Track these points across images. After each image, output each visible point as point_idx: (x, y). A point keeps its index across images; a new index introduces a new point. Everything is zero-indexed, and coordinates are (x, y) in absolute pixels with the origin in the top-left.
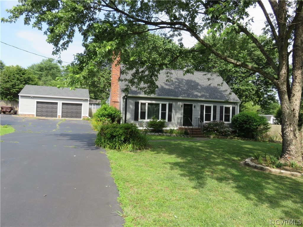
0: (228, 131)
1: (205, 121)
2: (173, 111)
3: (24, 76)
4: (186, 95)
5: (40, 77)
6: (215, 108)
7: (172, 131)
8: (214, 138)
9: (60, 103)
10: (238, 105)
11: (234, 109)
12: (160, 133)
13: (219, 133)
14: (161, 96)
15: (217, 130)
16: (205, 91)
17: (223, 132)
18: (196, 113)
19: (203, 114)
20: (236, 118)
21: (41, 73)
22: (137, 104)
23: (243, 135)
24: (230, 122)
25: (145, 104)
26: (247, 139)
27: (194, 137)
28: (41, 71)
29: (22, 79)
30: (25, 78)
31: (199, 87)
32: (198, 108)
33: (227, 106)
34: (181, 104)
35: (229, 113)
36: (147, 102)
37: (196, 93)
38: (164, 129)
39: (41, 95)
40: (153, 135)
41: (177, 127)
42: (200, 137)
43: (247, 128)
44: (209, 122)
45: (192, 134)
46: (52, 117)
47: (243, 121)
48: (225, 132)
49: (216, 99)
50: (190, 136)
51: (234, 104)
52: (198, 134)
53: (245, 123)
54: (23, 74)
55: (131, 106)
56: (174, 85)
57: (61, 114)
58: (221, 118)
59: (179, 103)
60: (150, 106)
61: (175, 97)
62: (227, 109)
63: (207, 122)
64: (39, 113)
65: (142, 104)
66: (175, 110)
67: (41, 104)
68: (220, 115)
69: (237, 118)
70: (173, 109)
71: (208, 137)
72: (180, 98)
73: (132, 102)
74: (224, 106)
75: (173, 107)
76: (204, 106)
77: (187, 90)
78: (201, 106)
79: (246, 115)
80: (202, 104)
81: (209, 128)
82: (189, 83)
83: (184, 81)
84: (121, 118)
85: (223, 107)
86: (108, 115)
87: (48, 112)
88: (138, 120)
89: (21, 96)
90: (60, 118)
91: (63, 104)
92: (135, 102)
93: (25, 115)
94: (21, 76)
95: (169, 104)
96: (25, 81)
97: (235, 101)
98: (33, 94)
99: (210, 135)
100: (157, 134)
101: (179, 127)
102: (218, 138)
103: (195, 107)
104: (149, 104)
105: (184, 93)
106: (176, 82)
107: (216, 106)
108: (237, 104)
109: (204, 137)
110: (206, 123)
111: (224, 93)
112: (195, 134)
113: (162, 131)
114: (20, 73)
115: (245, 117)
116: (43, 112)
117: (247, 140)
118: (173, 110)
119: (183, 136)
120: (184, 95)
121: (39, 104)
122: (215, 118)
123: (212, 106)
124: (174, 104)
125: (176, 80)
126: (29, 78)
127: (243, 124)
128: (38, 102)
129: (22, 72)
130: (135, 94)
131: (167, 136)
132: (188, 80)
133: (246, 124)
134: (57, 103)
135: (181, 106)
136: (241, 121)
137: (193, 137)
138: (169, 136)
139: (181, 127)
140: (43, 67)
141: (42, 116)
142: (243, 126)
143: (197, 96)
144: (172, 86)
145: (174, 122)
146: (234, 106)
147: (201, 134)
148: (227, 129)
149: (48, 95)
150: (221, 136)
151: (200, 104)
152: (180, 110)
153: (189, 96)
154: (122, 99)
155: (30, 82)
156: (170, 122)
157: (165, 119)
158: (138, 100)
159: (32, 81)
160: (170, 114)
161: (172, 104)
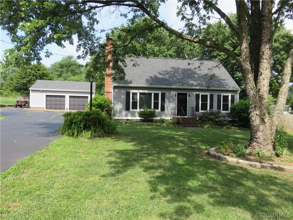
0: (224, 121)
1: (201, 110)
2: (166, 100)
3: (39, 72)
4: (180, 84)
5: (61, 74)
6: (212, 97)
7: (162, 121)
8: (207, 127)
9: (67, 96)
10: (238, 93)
11: (233, 98)
12: (149, 123)
13: (214, 122)
14: (154, 85)
15: (212, 120)
16: (202, 80)
17: (217, 122)
18: (191, 102)
19: (199, 103)
20: (233, 107)
21: (61, 69)
22: (128, 94)
23: (241, 125)
24: (229, 111)
25: (136, 94)
26: (245, 128)
27: (186, 127)
28: (61, 68)
29: (37, 75)
30: (39, 74)
31: (196, 76)
32: (194, 98)
33: (225, 94)
34: (175, 93)
35: (228, 102)
36: (138, 92)
37: (191, 82)
38: (154, 119)
39: (50, 89)
40: (142, 125)
41: (170, 117)
42: (192, 127)
43: (245, 117)
44: (205, 111)
45: (184, 124)
46: (60, 110)
47: (241, 109)
48: (221, 121)
49: (212, 87)
50: (181, 126)
51: (233, 93)
52: (190, 124)
53: (243, 111)
54: (38, 70)
55: (122, 96)
56: (169, 74)
57: (68, 107)
58: (219, 107)
59: (172, 92)
60: (142, 96)
61: (168, 85)
62: (226, 98)
63: (203, 111)
64: (49, 106)
65: (133, 93)
66: (169, 99)
67: (50, 97)
68: (218, 104)
69: (235, 107)
71: (201, 126)
72: (174, 87)
73: (124, 92)
74: (222, 94)
75: (165, 97)
76: (199, 94)
77: (182, 79)
78: (196, 94)
79: (244, 104)
80: (197, 93)
81: (203, 117)
82: (185, 71)
83: (180, 70)
84: (113, 108)
85: (221, 95)
86: (97, 105)
87: (56, 105)
88: (129, 110)
89: (32, 90)
90: (67, 110)
91: (70, 97)
92: (127, 92)
93: (36, 108)
94: (37, 72)
95: (161, 93)
96: (40, 76)
97: (234, 89)
98: (42, 88)
99: (204, 124)
100: (146, 123)
101: (173, 116)
102: (212, 127)
103: (189, 96)
104: (140, 94)
105: (178, 83)
106: (171, 71)
107: (213, 95)
108: (236, 92)
109: (197, 127)
110: (202, 113)
111: (223, 82)
112: (187, 124)
113: (152, 121)
114: (35, 69)
115: (244, 105)
116: (52, 105)
117: (245, 130)
119: (174, 125)
120: (178, 84)
121: (49, 97)
122: (211, 107)
123: (208, 94)
124: (167, 94)
125: (172, 70)
126: (43, 73)
127: (240, 113)
128: (47, 96)
129: (38, 68)
130: (125, 84)
131: (156, 125)
132: (184, 69)
133: (244, 113)
134: (64, 96)
135: (174, 96)
136: (238, 110)
137: (184, 126)
138: (158, 126)
139: (175, 117)
140: (63, 64)
141: (51, 108)
142: (241, 115)
143: (192, 85)
144: (167, 75)
145: (167, 111)
146: (233, 94)
147: (194, 124)
148: (222, 118)
149: (56, 89)
150: (216, 125)
151: (195, 93)
152: (174, 99)
153: (183, 84)
154: (113, 89)
155: (45, 78)
156: (162, 112)
157: (158, 109)
158: (129, 90)
159: (47, 76)
160: (163, 104)
161: (165, 93)
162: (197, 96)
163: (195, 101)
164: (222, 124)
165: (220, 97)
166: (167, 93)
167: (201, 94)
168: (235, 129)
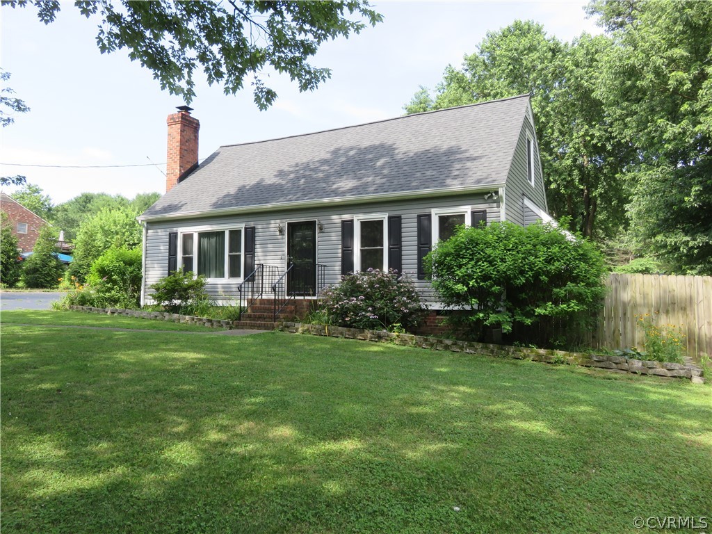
2: (258, 249)
6: (395, 223)
8: (304, 332)
18: (328, 249)
19: (352, 251)
22: (173, 238)
25: (191, 237)
32: (335, 237)
33: (449, 210)
34: (279, 225)
36: (195, 230)
51: (481, 201)
55: (161, 245)
59: (272, 222)
60: (205, 241)
61: (260, 203)
62: (448, 225)
65: (184, 237)
66: (264, 245)
68: (420, 249)
70: (257, 242)
72: (269, 206)
73: (164, 233)
74: (436, 213)
75: (257, 238)
76: (352, 221)
78: (343, 222)
80: (346, 217)
85: (429, 216)
92: (170, 234)
95: (245, 229)
103: (322, 229)
104: (202, 235)
107: (399, 218)
118: (257, 246)
122: (396, 262)
123: (384, 216)
124: (260, 229)
135: (278, 233)
145: (260, 282)
151: (337, 219)
152: (278, 244)
154: (145, 231)
158: (175, 229)
160: (249, 260)
161: (254, 229)
162: (347, 228)
163: (340, 246)
165: (426, 223)
166: (259, 227)
167: (358, 219)
168: (404, 342)
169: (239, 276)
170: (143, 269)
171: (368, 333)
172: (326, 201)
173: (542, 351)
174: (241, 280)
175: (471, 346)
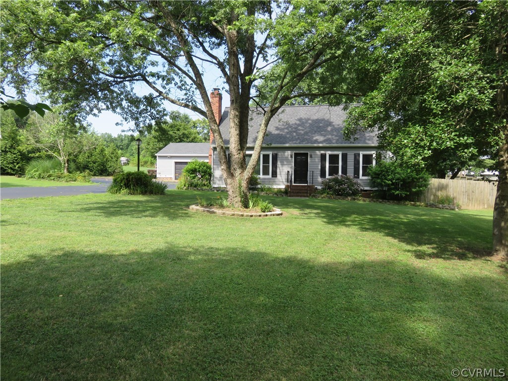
1: (329, 175)
2: (279, 163)
4: (299, 141)
6: (345, 157)
16: (335, 133)
18: (314, 164)
19: (325, 166)
26: (381, 200)
31: (329, 128)
32: (318, 160)
33: (367, 153)
34: (290, 153)
37: (316, 138)
39: (179, 154)
41: (283, 185)
45: (291, 192)
49: (346, 143)
52: (300, 193)
54: (178, 130)
56: (290, 129)
58: (356, 171)
59: (287, 152)
61: (281, 144)
62: (367, 159)
63: (331, 177)
66: (282, 162)
67: (180, 164)
68: (355, 167)
70: (278, 160)
72: (287, 145)
74: (362, 153)
75: (278, 158)
76: (326, 154)
77: (306, 133)
78: (321, 154)
80: (323, 152)
82: (316, 123)
83: (310, 121)
84: (212, 173)
85: (359, 154)
89: (159, 156)
93: (164, 178)
94: (175, 133)
95: (273, 154)
96: (180, 138)
98: (170, 153)
99: (321, 194)
101: (287, 184)
102: (329, 198)
103: (311, 156)
105: (297, 139)
107: (347, 154)
117: (380, 202)
120: (295, 142)
122: (345, 171)
123: (340, 153)
124: (280, 154)
126: (184, 134)
135: (290, 157)
143: (316, 142)
144: (286, 131)
145: (280, 177)
149: (186, 154)
151: (318, 153)
152: (289, 162)
153: (302, 142)
154: (212, 151)
155: (185, 139)
156: (274, 178)
157: (268, 174)
159: (188, 137)
160: (274, 169)
161: (276, 154)
162: (323, 157)
163: (320, 164)
164: (344, 193)
165: (358, 157)
167: (328, 153)
168: (364, 201)
169: (269, 174)
170: (212, 170)
171: (349, 198)
172: (315, 145)
173: (412, 203)
174: (270, 176)
175: (389, 202)
